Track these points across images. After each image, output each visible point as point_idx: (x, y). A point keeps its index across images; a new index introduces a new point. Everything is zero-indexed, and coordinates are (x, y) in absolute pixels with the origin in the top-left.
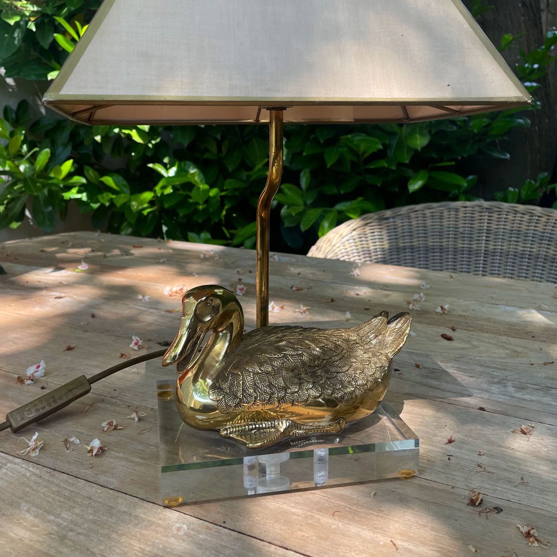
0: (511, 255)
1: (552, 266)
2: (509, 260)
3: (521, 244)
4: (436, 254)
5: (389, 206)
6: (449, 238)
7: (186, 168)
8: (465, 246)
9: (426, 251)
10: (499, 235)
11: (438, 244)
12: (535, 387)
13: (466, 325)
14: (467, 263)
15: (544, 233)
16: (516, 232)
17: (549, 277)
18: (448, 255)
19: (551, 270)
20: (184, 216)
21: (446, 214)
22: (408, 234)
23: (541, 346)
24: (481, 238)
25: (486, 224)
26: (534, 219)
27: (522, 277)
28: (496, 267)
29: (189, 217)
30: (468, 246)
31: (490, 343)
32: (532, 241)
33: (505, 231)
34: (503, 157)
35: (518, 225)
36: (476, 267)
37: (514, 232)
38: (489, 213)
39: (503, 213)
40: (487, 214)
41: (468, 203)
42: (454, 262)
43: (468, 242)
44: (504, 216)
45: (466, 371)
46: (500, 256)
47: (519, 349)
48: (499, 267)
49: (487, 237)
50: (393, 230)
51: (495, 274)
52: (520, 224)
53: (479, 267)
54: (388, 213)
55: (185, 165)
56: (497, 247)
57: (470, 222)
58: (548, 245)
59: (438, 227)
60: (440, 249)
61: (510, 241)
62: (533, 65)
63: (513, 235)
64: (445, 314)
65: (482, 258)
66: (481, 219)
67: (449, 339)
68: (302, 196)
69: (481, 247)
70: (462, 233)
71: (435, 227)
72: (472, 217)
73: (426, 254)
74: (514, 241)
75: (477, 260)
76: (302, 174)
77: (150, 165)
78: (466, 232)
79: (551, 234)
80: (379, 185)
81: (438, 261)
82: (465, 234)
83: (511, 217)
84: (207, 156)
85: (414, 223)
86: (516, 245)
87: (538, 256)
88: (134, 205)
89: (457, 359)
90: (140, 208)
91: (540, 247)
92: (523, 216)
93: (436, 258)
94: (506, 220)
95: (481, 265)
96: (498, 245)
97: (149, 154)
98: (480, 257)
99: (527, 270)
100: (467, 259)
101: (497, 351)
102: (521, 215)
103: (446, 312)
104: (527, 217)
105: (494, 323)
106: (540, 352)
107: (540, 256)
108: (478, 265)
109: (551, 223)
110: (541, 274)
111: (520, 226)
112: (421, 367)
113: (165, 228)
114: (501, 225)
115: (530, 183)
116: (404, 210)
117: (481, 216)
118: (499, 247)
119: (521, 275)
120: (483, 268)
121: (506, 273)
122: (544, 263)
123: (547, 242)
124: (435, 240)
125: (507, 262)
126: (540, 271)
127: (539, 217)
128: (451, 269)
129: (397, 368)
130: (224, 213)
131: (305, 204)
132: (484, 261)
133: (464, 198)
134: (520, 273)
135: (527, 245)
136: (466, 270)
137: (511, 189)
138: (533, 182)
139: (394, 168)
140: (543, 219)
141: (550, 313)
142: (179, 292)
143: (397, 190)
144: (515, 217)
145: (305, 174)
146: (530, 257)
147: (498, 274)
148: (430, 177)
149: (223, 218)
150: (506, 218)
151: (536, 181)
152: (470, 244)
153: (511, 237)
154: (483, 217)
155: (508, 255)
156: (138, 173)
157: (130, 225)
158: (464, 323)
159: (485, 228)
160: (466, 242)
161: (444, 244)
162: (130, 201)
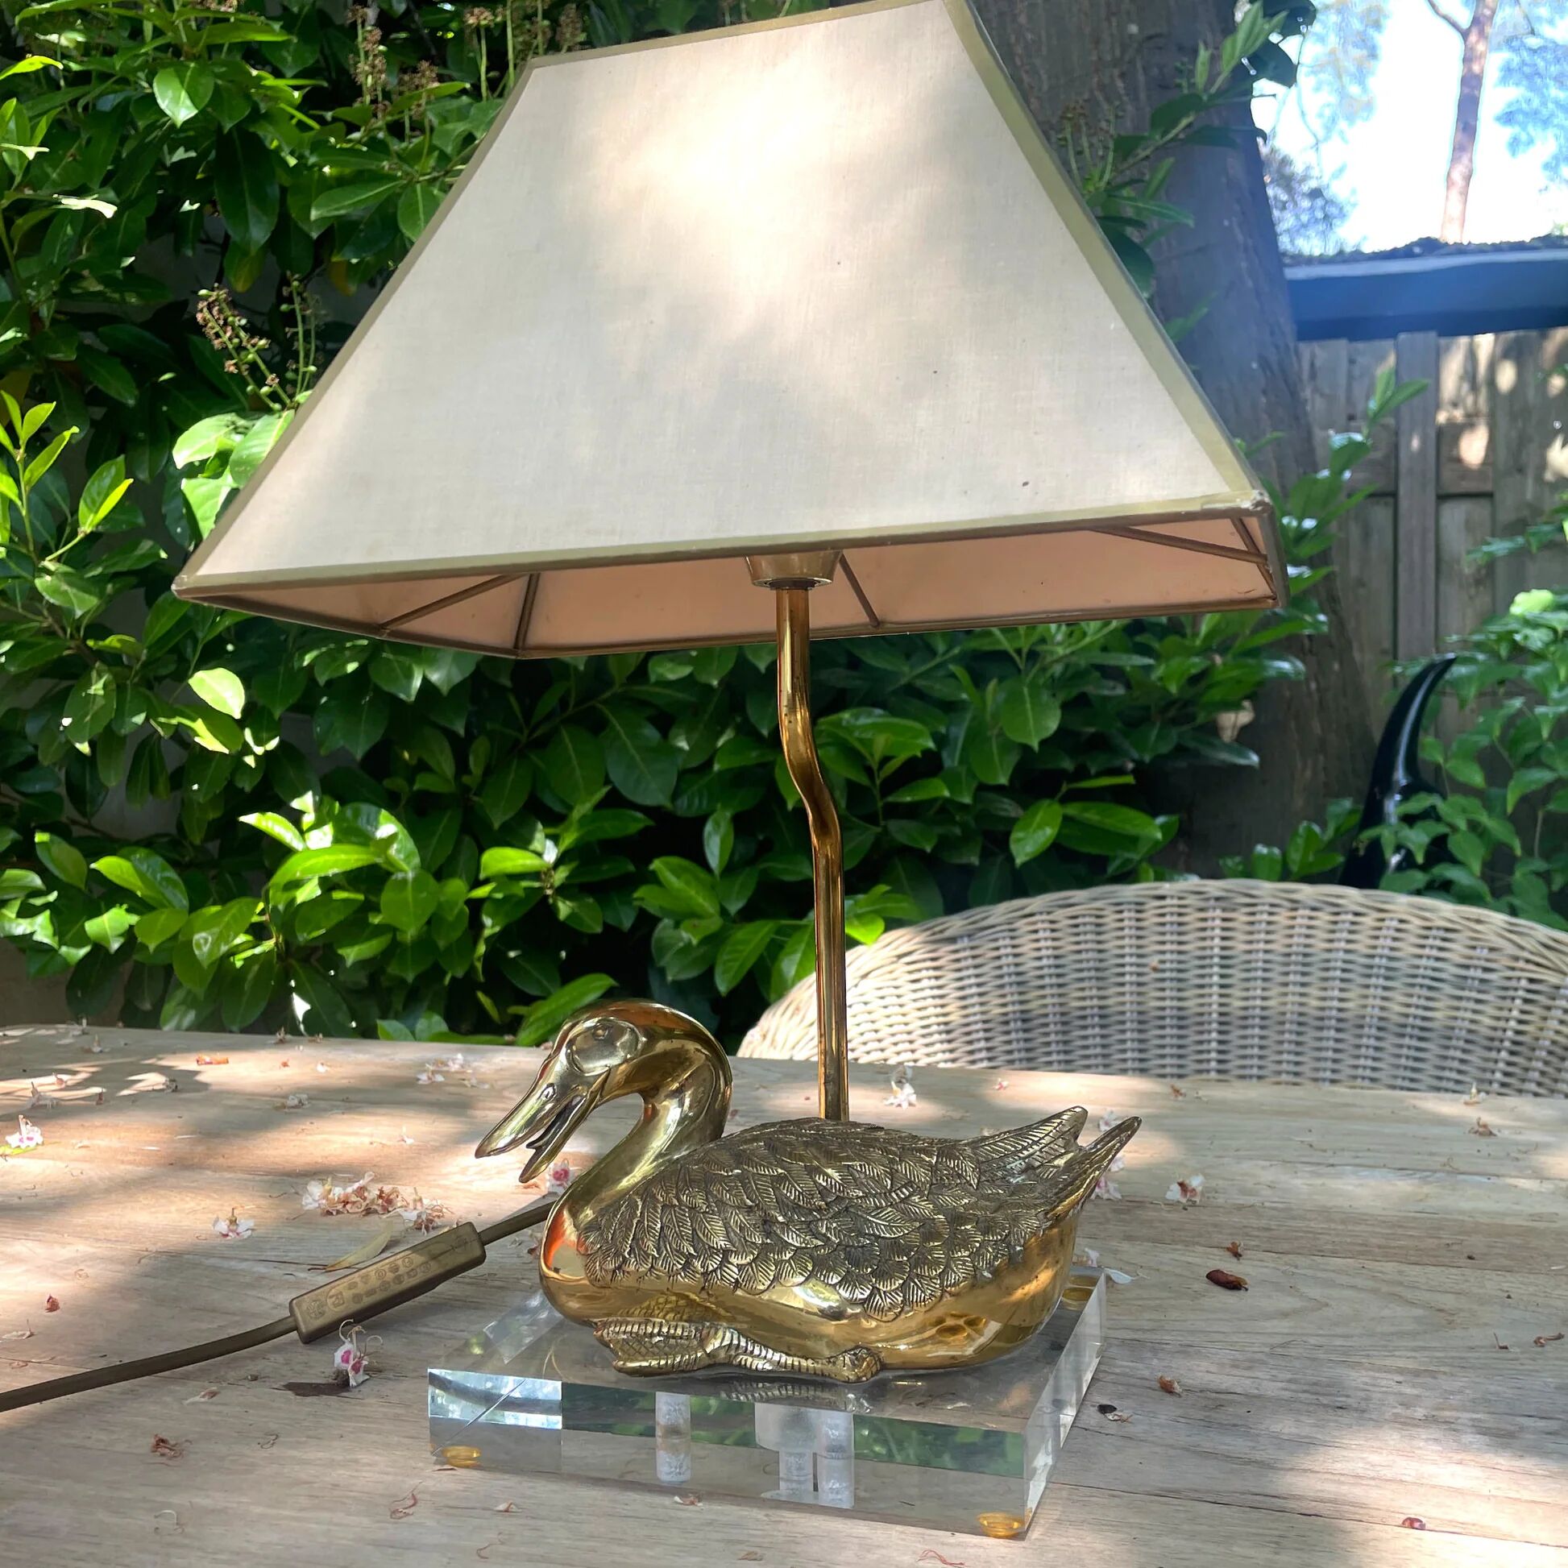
0: (1292, 1022)
1: (1401, 1046)
2: (1287, 1036)
3: (1314, 991)
4: (1089, 1032)
5: (955, 905)
6: (1122, 984)
7: (362, 823)
8: (1168, 1003)
9: (1064, 1023)
10: (1256, 969)
11: (1095, 1002)
12: (1541, 1424)
13: (1266, 1234)
14: (1175, 1051)
15: (1372, 956)
16: (1300, 958)
17: (1396, 1077)
18: (1123, 1032)
19: (1399, 1056)
20: (361, 964)
21: (1110, 919)
22: (1014, 978)
23: (1505, 1286)
24: (1206, 981)
25: (1217, 941)
26: (1344, 922)
27: (1324, 1080)
28: (1252, 1057)
29: (373, 967)
30: (1175, 1003)
31: (1353, 1287)
32: (1343, 980)
33: (1268, 957)
34: (1242, 761)
35: (1303, 940)
36: (1200, 1061)
37: (1293, 958)
38: (1224, 910)
39: (1259, 908)
40: (1218, 913)
41: (1166, 887)
42: (1141, 1051)
43: (1175, 994)
44: (1265, 917)
45: (1319, 1389)
46: (1262, 1027)
47: (1448, 1302)
48: (1261, 1057)
49: (1222, 976)
50: (971, 972)
51: (1251, 1077)
52: (1308, 936)
53: (1208, 1061)
54: (956, 923)
55: (357, 814)
56: (1250, 1003)
57: (1175, 938)
58: (1385, 988)
59: (1090, 955)
60: (1101, 1017)
61: (1286, 984)
62: (1300, 520)
63: (1292, 968)
64: (1194, 1204)
65: (1214, 1035)
66: (1204, 929)
67: (1233, 1285)
68: (713, 887)
69: (1210, 1005)
70: (1155, 970)
71: (1084, 956)
72: (1180, 924)
73: (1065, 1033)
74: (1295, 984)
75: (1201, 1042)
76: (709, 827)
77: (251, 819)
78: (1168, 965)
79: (1390, 959)
80: (928, 849)
81: (1098, 1050)
82: (1163, 971)
83: (1282, 918)
84: (422, 783)
85: (1027, 948)
86: (1302, 995)
87: (1361, 1022)
88: (204, 943)
89: (1279, 1351)
90: (224, 949)
91: (1366, 997)
92: (1314, 914)
93: (1090, 1042)
94: (1271, 928)
95: (1213, 1055)
96: (1254, 998)
97: (247, 785)
98: (1209, 1032)
99: (1335, 1061)
100: (1175, 1041)
101: (1386, 1312)
102: (1308, 912)
103: (1197, 1199)
104: (1324, 917)
105: (1343, 1222)
106: (1509, 1306)
107: (1368, 1020)
108: (1205, 1056)
109: (1388, 928)
110: (1374, 1069)
111: (1308, 941)
112: (1177, 1388)
113: (300, 1007)
114: (1258, 941)
115: (1309, 830)
116: (1000, 912)
117: (1204, 920)
118: (1258, 1002)
119: (1321, 1075)
120: (1220, 1062)
121: (1279, 1073)
122: (1378, 1039)
123: (1381, 982)
124: (1087, 993)
125: (1281, 1042)
126: (1370, 1063)
127: (1357, 914)
128: (1134, 1070)
129: (1106, 1402)
130: (482, 949)
131: (724, 912)
132: (1220, 1042)
133: (1152, 874)
134: (1317, 1070)
135: (1329, 993)
136: (1175, 1071)
137: (1261, 849)
138: (1316, 828)
139: (967, 800)
140: (1368, 921)
141: (1484, 1179)
142: (354, 1198)
143: (975, 860)
144: (1294, 918)
145: (717, 824)
146: (1341, 1025)
147: (1260, 1078)
148: (1067, 820)
149: (479, 965)
150: (1269, 923)
151: (1323, 825)
152: (1180, 999)
153: (1287, 974)
154: (1209, 924)
155: (1282, 1023)
156: (213, 847)
157: (190, 1002)
158: (1258, 1229)
159: (1217, 951)
160: (1168, 993)
161: (1110, 1002)
162: (189, 930)
